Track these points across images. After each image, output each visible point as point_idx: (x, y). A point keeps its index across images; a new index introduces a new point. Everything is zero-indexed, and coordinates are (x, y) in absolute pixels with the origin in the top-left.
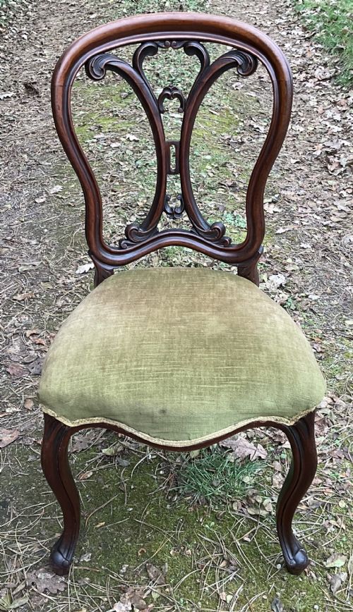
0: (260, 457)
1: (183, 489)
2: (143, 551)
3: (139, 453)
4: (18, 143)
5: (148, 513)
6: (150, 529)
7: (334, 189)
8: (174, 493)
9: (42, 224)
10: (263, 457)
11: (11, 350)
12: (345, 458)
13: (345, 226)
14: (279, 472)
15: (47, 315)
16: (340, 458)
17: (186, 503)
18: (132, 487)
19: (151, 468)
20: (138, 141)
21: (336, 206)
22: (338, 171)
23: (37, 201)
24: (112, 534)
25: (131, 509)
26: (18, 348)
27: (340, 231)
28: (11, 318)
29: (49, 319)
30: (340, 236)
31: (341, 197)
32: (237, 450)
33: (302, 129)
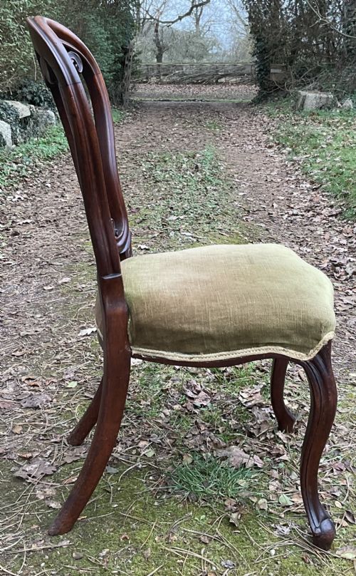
0: (256, 465)
1: (173, 488)
2: (126, 538)
3: (128, 463)
4: (32, 251)
5: (133, 508)
6: (134, 520)
7: (340, 289)
8: (163, 492)
9: (48, 304)
10: (259, 466)
11: (5, 391)
12: (347, 470)
13: (351, 314)
14: (276, 479)
15: (45, 365)
16: (342, 470)
17: (176, 501)
18: (119, 489)
19: (140, 475)
20: (148, 250)
21: (342, 300)
22: (344, 277)
23: (45, 288)
24: (93, 525)
25: (115, 506)
26: (11, 389)
27: (345, 317)
28: (7, 368)
29: (47, 369)
30: (346, 321)
31: (347, 294)
32: (232, 459)
33: (309, 250)
